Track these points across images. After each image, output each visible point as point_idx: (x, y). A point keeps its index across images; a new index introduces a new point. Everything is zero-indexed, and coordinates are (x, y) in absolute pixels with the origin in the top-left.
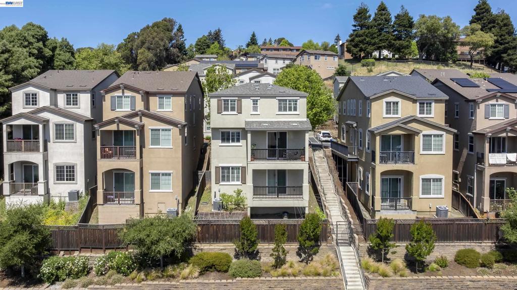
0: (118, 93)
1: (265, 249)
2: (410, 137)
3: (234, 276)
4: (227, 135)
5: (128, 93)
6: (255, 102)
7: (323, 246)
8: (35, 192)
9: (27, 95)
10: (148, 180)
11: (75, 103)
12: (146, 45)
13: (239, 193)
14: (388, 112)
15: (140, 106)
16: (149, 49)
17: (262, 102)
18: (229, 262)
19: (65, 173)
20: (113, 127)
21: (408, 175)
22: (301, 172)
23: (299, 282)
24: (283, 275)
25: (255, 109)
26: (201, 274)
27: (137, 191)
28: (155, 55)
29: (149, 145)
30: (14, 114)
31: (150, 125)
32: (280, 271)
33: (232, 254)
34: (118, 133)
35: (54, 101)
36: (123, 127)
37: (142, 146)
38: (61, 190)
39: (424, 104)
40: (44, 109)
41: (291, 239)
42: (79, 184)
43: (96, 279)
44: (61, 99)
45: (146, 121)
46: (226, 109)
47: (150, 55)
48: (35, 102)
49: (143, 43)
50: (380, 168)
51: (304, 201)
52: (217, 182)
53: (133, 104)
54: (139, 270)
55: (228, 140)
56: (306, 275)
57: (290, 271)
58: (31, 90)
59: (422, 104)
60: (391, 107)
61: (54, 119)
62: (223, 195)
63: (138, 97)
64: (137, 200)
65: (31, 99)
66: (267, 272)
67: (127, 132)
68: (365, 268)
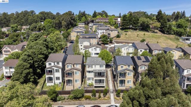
0: (68, 65)
1: (97, 95)
2: (125, 73)
3: (91, 100)
4: (89, 72)
5: (70, 64)
6: (95, 66)
7: (108, 94)
8: (52, 82)
9: (49, 63)
10: (75, 81)
11: (59, 64)
12: (64, 20)
13: (92, 83)
14: (121, 68)
15: (73, 67)
16: (65, 21)
17: (96, 66)
18: (91, 97)
19: (58, 78)
20: (68, 72)
21: (125, 80)
22: (104, 80)
23: (103, 101)
24: (100, 100)
25: (95, 67)
26: (86, 100)
27: (73, 83)
28: (67, 23)
29: (75, 75)
30: (47, 67)
31: (75, 71)
32: (99, 99)
33: (91, 96)
34: (69, 73)
35: (54, 64)
36: (70, 72)
37: (73, 75)
38: (57, 82)
39: (129, 66)
40: (53, 66)
41: (102, 93)
42: (61, 81)
43: (67, 100)
44: (56, 63)
45: (74, 70)
46: (89, 67)
47: (65, 23)
48: (51, 65)
49: (63, 19)
50: (119, 79)
51: (104, 85)
52: (88, 80)
53: (71, 67)
54: (75, 99)
55: (90, 73)
56: (104, 100)
57: (101, 99)
58: (50, 62)
59: (128, 66)
60: (122, 67)
61: (55, 68)
62: (89, 83)
63: (72, 65)
64: (73, 85)
65: (50, 64)
66: (97, 99)
67: (70, 73)
68: (115, 98)
